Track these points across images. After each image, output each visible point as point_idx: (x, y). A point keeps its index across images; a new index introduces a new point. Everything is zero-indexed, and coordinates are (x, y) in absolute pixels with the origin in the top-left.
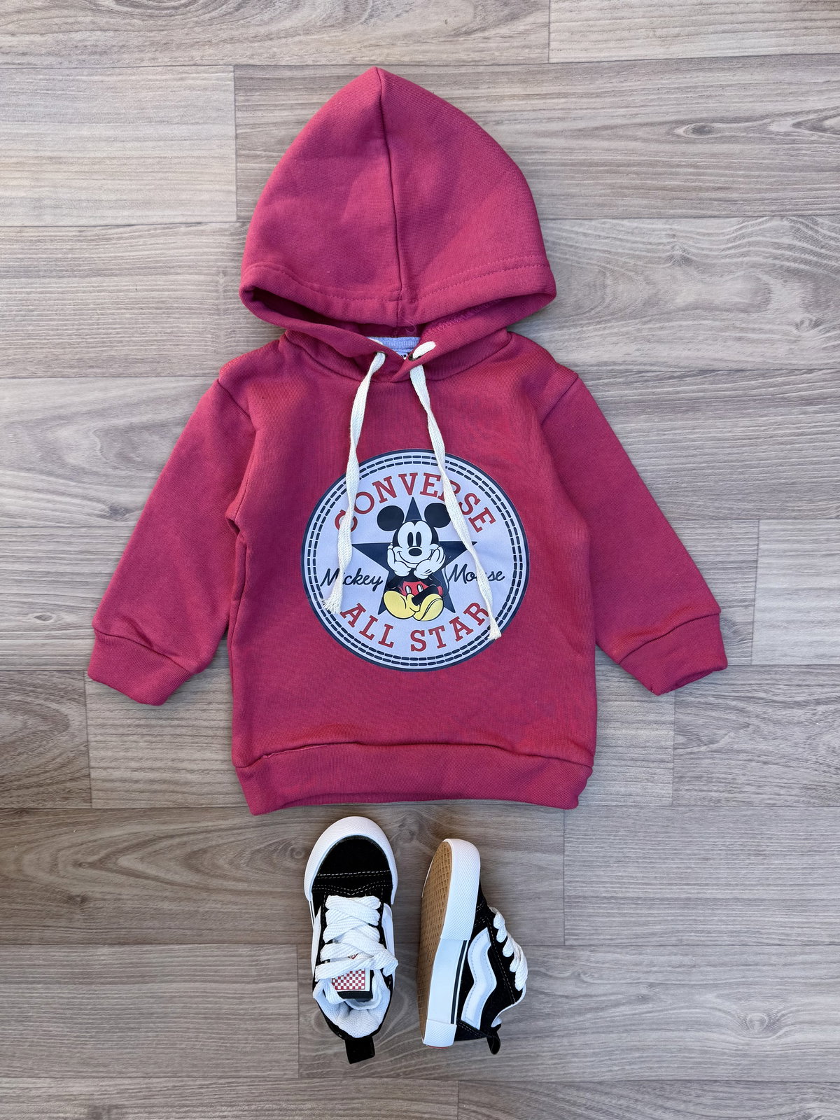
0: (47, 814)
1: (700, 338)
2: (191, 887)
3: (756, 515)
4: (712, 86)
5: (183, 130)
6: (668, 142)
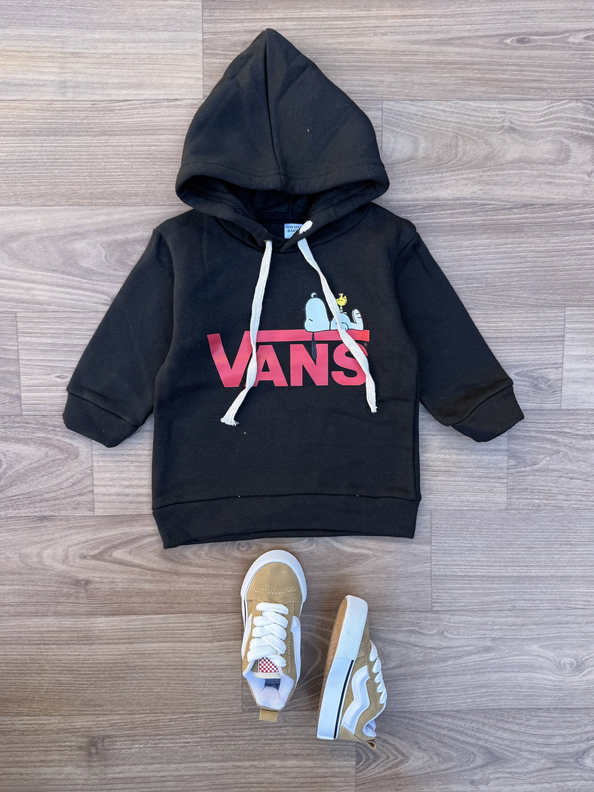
0: (61, 520)
1: (523, 182)
2: (164, 572)
3: (564, 304)
4: (529, 11)
5: (166, 35)
6: (500, 48)
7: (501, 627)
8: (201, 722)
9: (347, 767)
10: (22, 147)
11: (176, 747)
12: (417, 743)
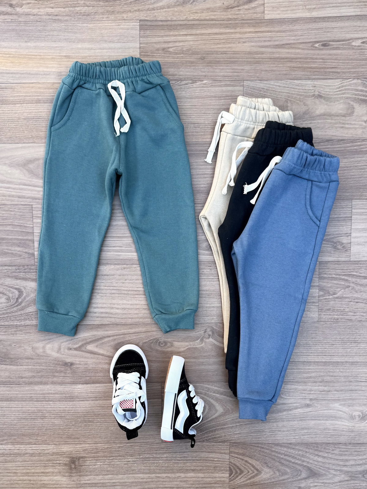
1: (326, 127)
3: (351, 198)
4: (329, 28)
5: (119, 45)
6: (312, 50)
7: (315, 392)
8: (137, 449)
9: (224, 477)
10: (36, 109)
11: (122, 464)
12: (266, 463)
